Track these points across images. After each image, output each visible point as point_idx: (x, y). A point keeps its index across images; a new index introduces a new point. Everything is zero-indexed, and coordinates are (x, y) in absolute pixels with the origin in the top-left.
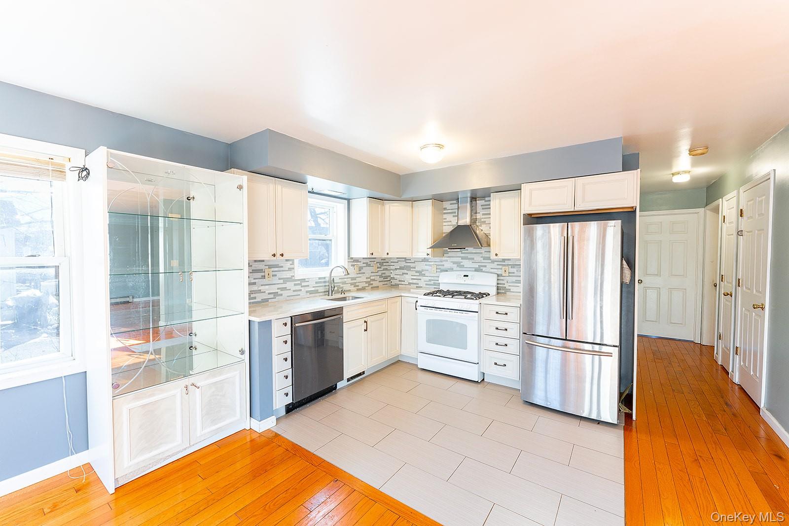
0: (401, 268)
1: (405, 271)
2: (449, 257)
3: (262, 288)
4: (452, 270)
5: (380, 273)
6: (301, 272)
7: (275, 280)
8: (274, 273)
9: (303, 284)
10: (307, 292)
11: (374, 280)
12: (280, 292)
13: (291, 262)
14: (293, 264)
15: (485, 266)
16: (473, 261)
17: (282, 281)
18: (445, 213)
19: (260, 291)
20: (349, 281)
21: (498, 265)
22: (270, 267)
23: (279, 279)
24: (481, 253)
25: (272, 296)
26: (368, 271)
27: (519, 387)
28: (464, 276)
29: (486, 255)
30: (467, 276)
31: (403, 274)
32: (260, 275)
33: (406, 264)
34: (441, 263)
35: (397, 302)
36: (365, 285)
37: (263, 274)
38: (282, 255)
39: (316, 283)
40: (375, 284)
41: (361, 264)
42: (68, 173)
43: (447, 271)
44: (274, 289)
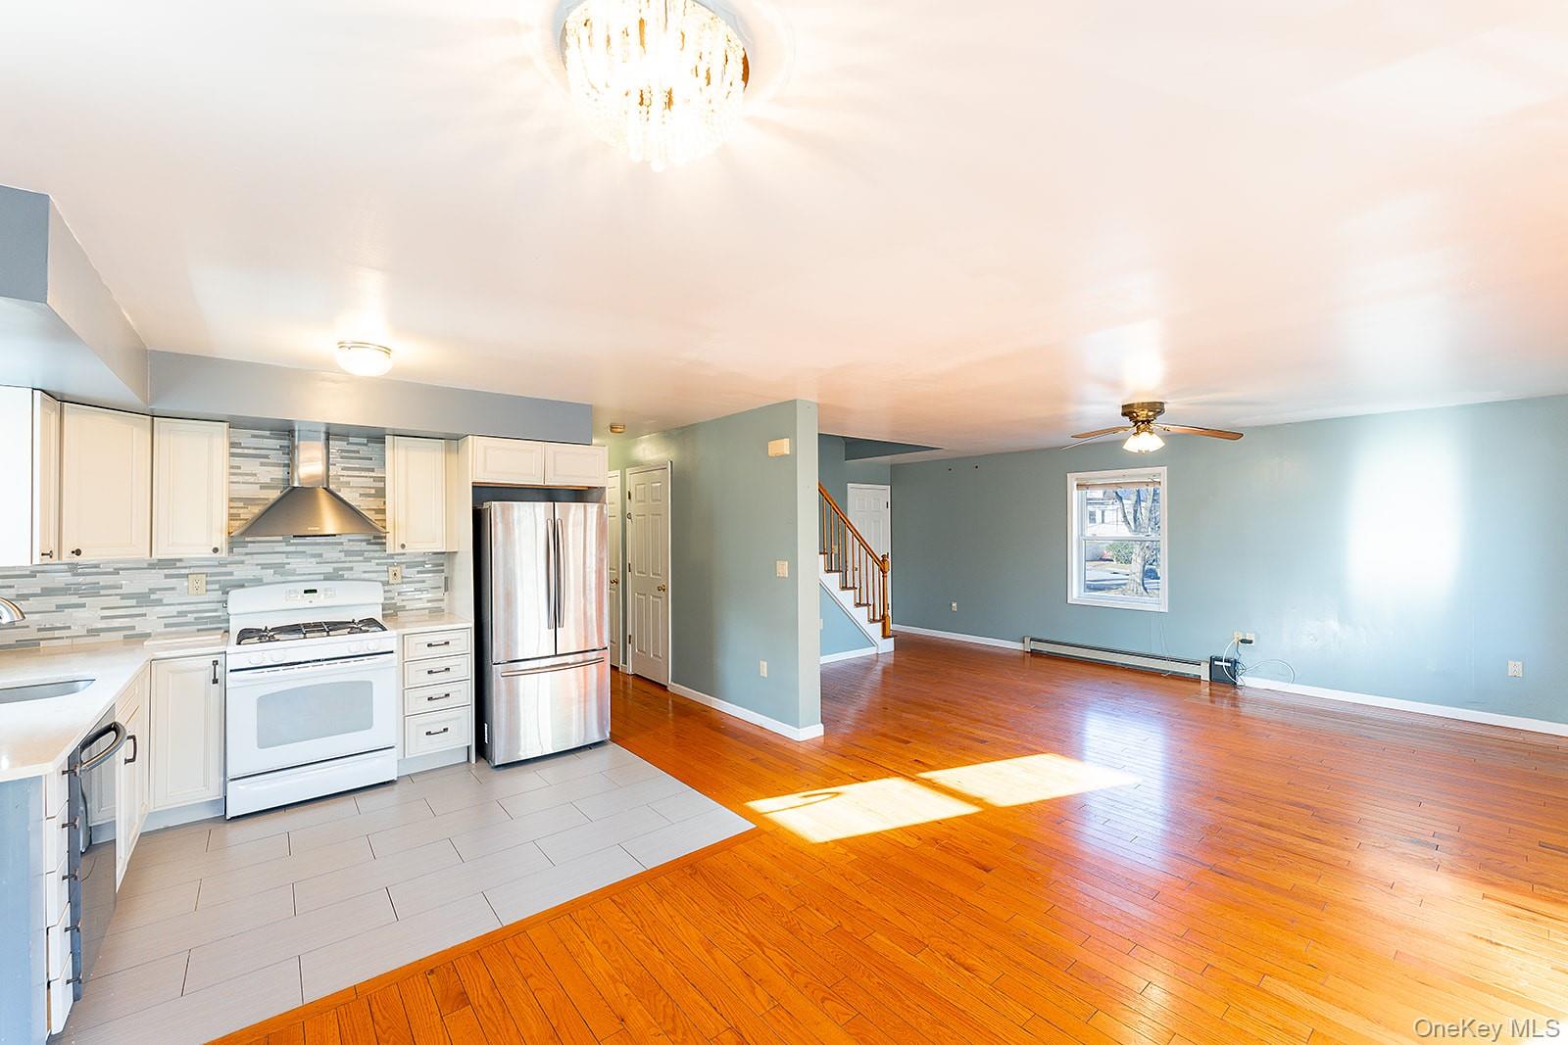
2: (247, 554)
4: (258, 582)
15: (351, 569)
16: (318, 560)
21: (378, 564)
24: (341, 544)
28: (306, 592)
29: (351, 546)
30: (315, 591)
34: (223, 570)
43: (243, 586)
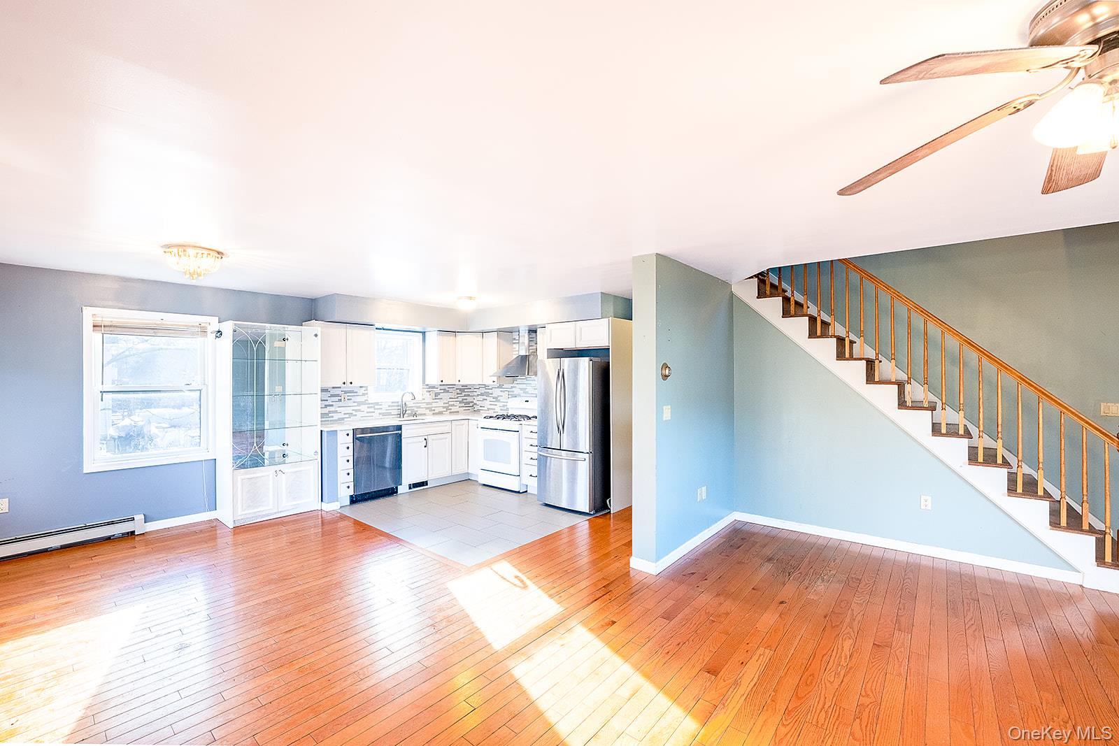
0: (482, 395)
1: (485, 397)
3: (338, 409)
5: (460, 399)
6: (373, 397)
7: (350, 403)
8: (349, 398)
9: (376, 407)
10: (380, 414)
11: (453, 405)
12: (354, 413)
13: (364, 389)
14: (367, 390)
17: (356, 404)
18: (514, 343)
19: (336, 412)
20: (424, 405)
22: (346, 392)
23: (354, 402)
25: (347, 416)
26: (446, 396)
27: (536, 493)
28: (526, 401)
30: (528, 401)
31: (484, 399)
32: (336, 399)
33: (485, 390)
34: (512, 390)
35: (463, 424)
36: (441, 409)
37: (340, 398)
38: (351, 383)
39: (389, 406)
40: (454, 409)
41: (437, 391)
42: (209, 333)
43: (514, 397)
44: (349, 410)
